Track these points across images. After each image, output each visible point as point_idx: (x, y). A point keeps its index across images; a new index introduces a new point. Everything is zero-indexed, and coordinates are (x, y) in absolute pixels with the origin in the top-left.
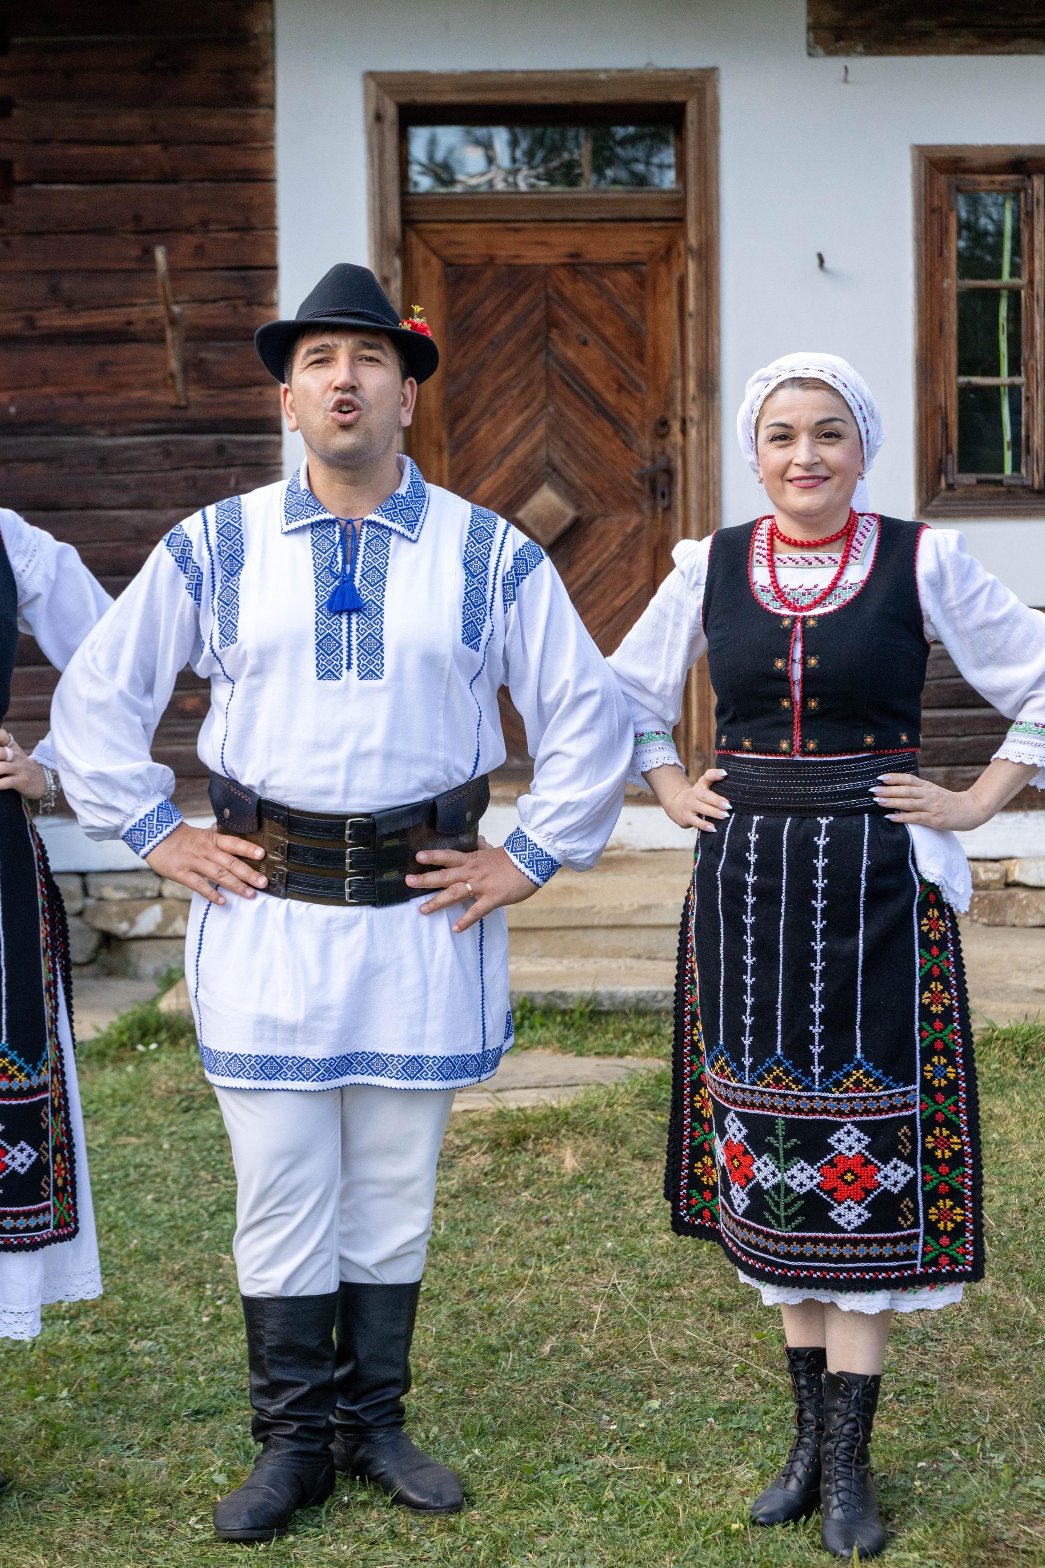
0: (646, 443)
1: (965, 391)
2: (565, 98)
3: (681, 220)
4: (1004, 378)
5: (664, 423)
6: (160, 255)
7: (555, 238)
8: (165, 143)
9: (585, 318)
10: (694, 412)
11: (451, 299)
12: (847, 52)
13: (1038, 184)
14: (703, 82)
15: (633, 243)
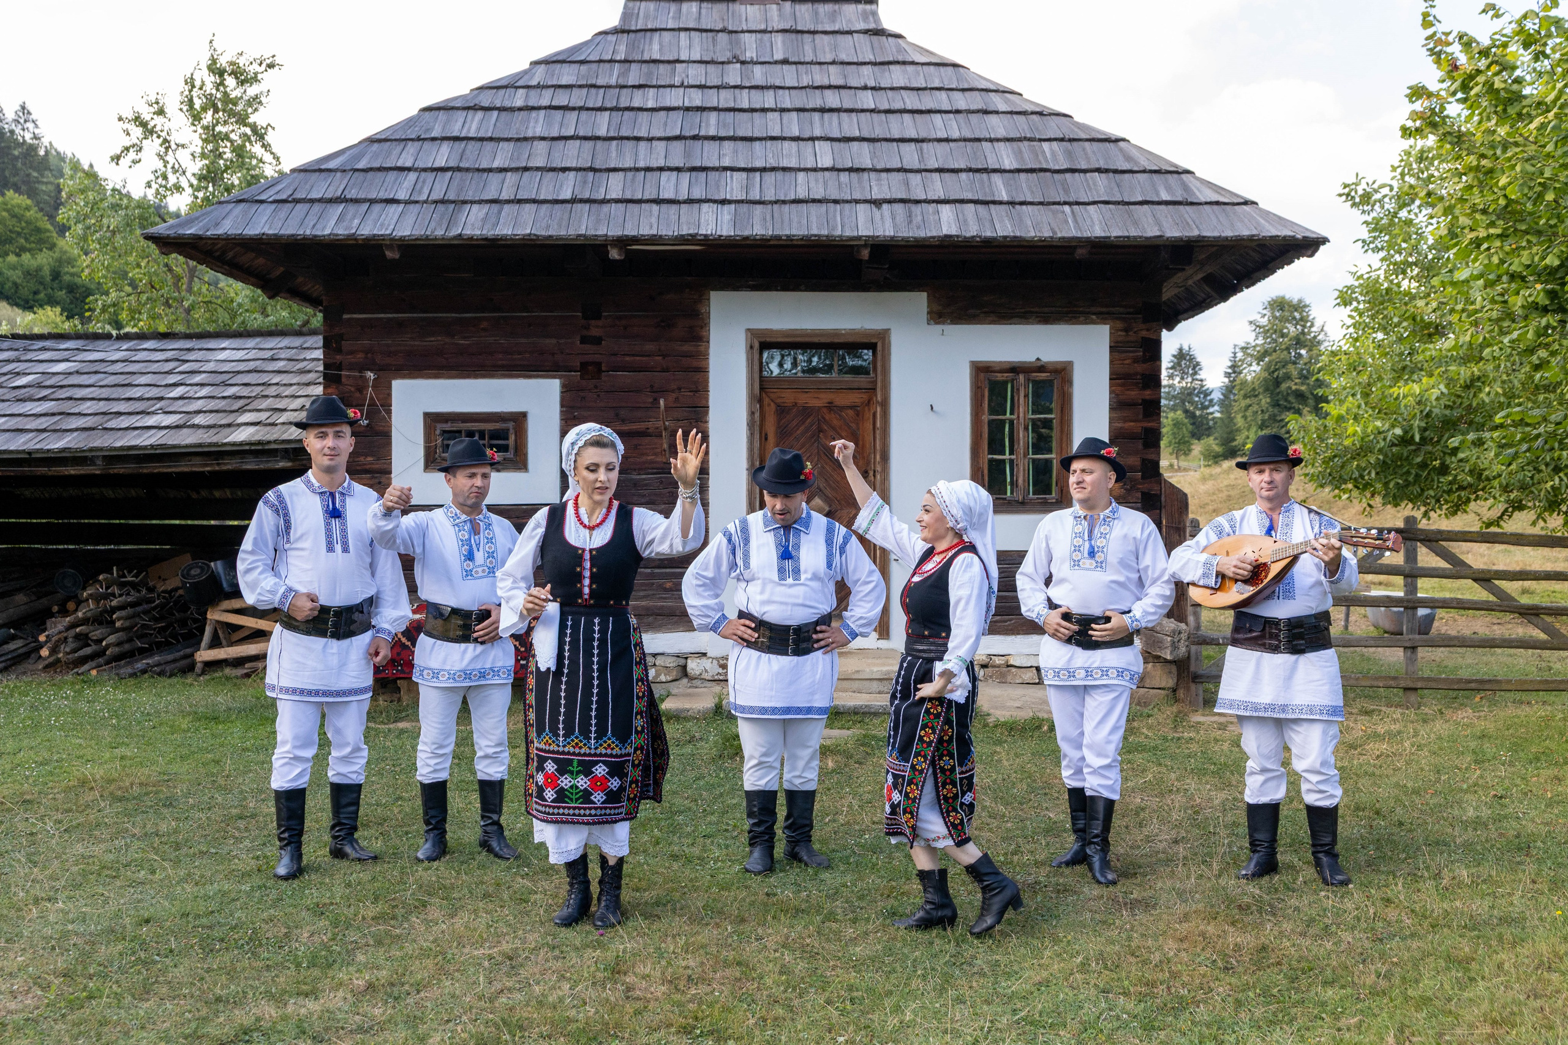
1: (991, 461)
2: (828, 340)
3: (875, 389)
4: (1007, 456)
6: (662, 402)
7: (822, 396)
8: (664, 356)
9: (834, 428)
10: (879, 468)
11: (779, 421)
12: (943, 323)
13: (1021, 377)
14: (884, 335)
15: (855, 398)
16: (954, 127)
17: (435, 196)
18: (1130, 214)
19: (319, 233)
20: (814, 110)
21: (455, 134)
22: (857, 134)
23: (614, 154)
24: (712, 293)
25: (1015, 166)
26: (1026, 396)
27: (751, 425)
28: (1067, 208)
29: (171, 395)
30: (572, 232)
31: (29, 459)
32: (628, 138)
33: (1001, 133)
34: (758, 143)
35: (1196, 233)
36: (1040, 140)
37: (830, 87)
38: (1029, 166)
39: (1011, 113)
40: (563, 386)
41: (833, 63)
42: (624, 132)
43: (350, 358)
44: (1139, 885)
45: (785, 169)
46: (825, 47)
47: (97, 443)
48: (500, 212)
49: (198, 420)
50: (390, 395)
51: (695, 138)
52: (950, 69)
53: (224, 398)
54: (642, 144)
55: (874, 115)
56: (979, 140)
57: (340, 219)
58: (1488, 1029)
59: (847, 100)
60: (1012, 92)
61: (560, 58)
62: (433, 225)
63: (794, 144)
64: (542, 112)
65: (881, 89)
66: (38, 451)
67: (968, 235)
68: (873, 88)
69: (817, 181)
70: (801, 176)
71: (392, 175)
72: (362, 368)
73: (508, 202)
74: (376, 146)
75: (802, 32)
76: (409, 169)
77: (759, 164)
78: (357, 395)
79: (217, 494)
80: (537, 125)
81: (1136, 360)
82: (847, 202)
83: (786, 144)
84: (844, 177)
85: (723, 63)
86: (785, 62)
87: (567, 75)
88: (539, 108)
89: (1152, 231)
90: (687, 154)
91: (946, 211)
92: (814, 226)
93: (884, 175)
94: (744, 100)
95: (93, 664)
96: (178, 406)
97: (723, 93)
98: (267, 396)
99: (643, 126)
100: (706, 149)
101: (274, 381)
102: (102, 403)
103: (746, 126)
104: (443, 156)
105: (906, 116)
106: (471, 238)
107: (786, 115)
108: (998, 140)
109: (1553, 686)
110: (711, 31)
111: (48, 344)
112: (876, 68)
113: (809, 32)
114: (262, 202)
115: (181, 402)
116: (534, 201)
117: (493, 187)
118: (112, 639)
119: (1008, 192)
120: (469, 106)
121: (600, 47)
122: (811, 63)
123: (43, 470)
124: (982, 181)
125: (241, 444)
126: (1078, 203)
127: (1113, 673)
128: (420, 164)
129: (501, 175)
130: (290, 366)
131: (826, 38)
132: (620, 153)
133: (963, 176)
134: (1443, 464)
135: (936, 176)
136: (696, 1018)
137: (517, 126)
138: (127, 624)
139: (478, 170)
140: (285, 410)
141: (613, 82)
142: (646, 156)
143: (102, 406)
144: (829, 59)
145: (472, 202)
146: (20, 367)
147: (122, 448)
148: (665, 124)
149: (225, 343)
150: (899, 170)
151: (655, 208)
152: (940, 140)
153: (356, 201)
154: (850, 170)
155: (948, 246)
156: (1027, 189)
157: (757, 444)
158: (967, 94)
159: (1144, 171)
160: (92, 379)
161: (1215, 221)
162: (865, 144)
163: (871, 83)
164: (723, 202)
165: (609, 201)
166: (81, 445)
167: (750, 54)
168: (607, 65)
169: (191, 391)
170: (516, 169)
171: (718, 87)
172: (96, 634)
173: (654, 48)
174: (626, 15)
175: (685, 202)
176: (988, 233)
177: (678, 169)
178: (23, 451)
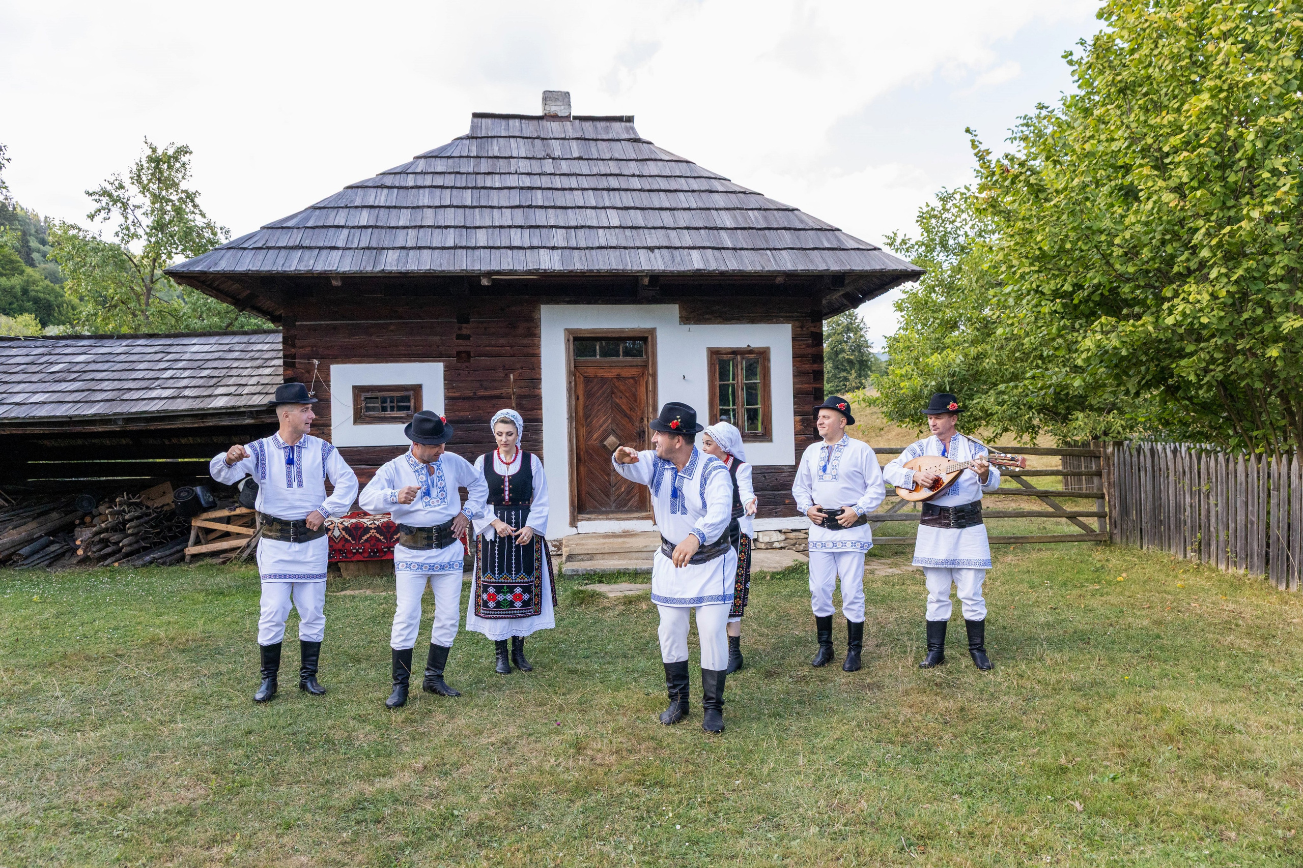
0: (637, 424)
1: (721, 410)
2: (617, 335)
3: (647, 366)
4: (731, 407)
5: (642, 419)
6: (512, 376)
7: (612, 371)
8: (512, 347)
9: (621, 392)
11: (586, 387)
12: (689, 324)
13: (739, 357)
14: (653, 331)
15: (634, 372)
16: (692, 201)
17: (362, 245)
18: (807, 255)
19: (287, 269)
20: (603, 189)
21: (370, 204)
22: (632, 205)
23: (478, 217)
24: (542, 306)
25: (734, 225)
26: (742, 369)
27: (569, 390)
28: (768, 252)
29: (164, 376)
30: (457, 268)
31: (70, 421)
32: (485, 207)
33: (722, 204)
34: (570, 210)
35: (848, 268)
36: (747, 209)
37: (611, 175)
38: (743, 225)
39: (726, 192)
40: (445, 367)
41: (611, 159)
42: (483, 203)
43: (301, 351)
44: (869, 673)
45: (590, 227)
46: (604, 150)
47: (118, 410)
48: (407, 255)
49: (187, 392)
50: (329, 375)
51: (530, 207)
52: (684, 164)
53: (202, 377)
54: (495, 210)
55: (642, 193)
56: (709, 209)
57: (300, 260)
58: (1117, 751)
59: (623, 183)
60: (725, 179)
61: (434, 154)
62: (364, 263)
63: (593, 211)
64: (427, 190)
65: (643, 176)
66: (76, 416)
67: (711, 269)
68: (638, 176)
69: (611, 235)
70: (601, 231)
71: (331, 231)
72: (310, 357)
73: (412, 248)
74: (317, 212)
75: (589, 140)
76: (343, 227)
77: (573, 224)
78: (307, 375)
79: (183, 441)
80: (424, 198)
81: (808, 346)
82: (632, 248)
83: (588, 211)
84: (628, 232)
85: (540, 159)
86: (580, 158)
87: (440, 166)
88: (425, 187)
89: (822, 267)
90: (526, 217)
91: (695, 254)
92: (614, 264)
93: (653, 231)
94: (557, 182)
95: (113, 558)
96: (170, 383)
97: (544, 178)
98: (231, 376)
99: (495, 199)
100: (537, 214)
101: (234, 366)
102: (116, 382)
103: (561, 199)
104: (364, 218)
105: (661, 194)
106: (391, 272)
107: (585, 193)
108: (721, 209)
109: (1057, 539)
110: (530, 138)
111: (68, 342)
112: (638, 163)
113: (593, 140)
114: (245, 249)
115: (172, 381)
116: (429, 248)
117: (401, 239)
118: (126, 541)
119: (731, 242)
120: (378, 185)
121: (459, 147)
122: (597, 159)
123: (79, 429)
124: (715, 236)
125: (221, 408)
126: (775, 249)
127: (849, 544)
128: (350, 224)
129: (405, 231)
130: (243, 355)
131: (604, 143)
132: (482, 216)
133: (702, 231)
134: (964, 405)
135: (685, 231)
136: (644, 775)
137: (412, 198)
138: (136, 531)
139: (389, 227)
140: (246, 385)
141: (471, 170)
142: (498, 218)
143: (117, 385)
144: (608, 157)
145: (388, 249)
146: (53, 358)
147: (136, 413)
148: (509, 198)
149: (195, 341)
150: (662, 228)
151: (509, 252)
152: (684, 209)
153: (310, 248)
154: (632, 228)
155: (698, 275)
156: (742, 240)
157: (573, 403)
158: (698, 180)
159: (812, 229)
160: (106, 366)
161: (858, 260)
162: (638, 211)
163: (637, 173)
164: (553, 248)
165: (479, 248)
166: (107, 411)
167: (557, 153)
168: (465, 160)
169: (178, 374)
170: (415, 227)
171: (539, 174)
172: (115, 538)
173: (495, 148)
174: (473, 127)
175: (528, 248)
176: (723, 268)
177: (521, 227)
178: (66, 416)
